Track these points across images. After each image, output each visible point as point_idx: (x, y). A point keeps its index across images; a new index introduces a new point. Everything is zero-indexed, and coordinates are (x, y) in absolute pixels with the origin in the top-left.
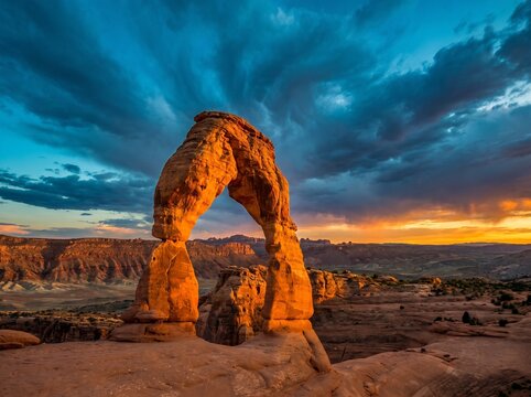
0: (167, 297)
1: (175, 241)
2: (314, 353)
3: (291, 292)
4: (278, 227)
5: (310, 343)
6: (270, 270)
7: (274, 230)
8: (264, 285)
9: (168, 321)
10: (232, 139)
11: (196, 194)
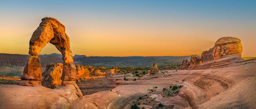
0: (33, 73)
1: (35, 56)
2: (77, 91)
3: (70, 72)
4: (66, 52)
5: (76, 88)
6: (64, 66)
7: (65, 53)
8: (62, 70)
9: (34, 80)
10: (53, 26)
11: (43, 42)
